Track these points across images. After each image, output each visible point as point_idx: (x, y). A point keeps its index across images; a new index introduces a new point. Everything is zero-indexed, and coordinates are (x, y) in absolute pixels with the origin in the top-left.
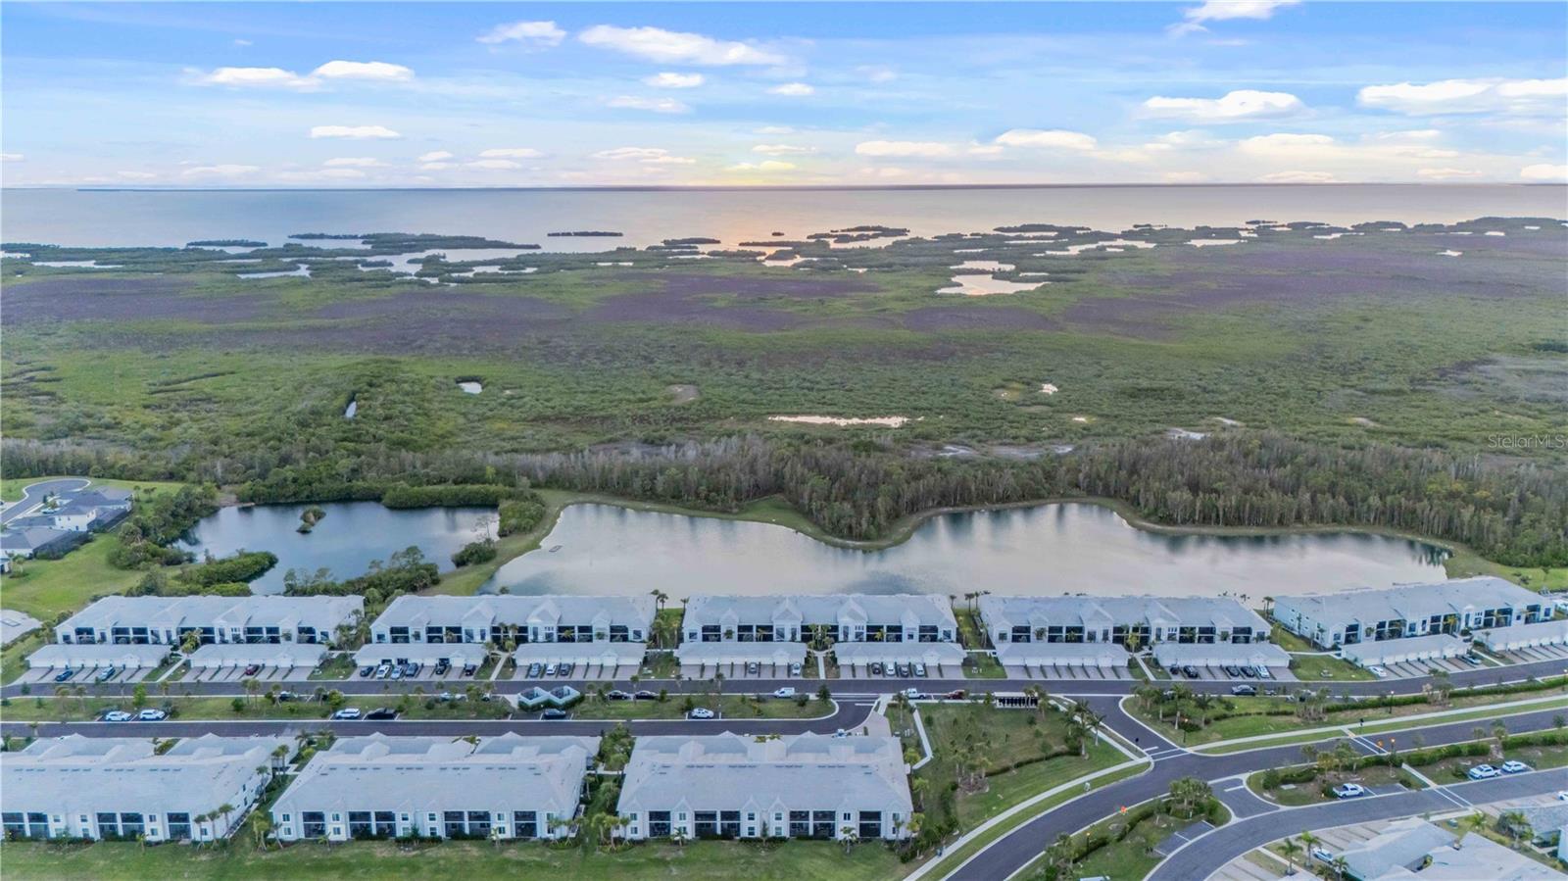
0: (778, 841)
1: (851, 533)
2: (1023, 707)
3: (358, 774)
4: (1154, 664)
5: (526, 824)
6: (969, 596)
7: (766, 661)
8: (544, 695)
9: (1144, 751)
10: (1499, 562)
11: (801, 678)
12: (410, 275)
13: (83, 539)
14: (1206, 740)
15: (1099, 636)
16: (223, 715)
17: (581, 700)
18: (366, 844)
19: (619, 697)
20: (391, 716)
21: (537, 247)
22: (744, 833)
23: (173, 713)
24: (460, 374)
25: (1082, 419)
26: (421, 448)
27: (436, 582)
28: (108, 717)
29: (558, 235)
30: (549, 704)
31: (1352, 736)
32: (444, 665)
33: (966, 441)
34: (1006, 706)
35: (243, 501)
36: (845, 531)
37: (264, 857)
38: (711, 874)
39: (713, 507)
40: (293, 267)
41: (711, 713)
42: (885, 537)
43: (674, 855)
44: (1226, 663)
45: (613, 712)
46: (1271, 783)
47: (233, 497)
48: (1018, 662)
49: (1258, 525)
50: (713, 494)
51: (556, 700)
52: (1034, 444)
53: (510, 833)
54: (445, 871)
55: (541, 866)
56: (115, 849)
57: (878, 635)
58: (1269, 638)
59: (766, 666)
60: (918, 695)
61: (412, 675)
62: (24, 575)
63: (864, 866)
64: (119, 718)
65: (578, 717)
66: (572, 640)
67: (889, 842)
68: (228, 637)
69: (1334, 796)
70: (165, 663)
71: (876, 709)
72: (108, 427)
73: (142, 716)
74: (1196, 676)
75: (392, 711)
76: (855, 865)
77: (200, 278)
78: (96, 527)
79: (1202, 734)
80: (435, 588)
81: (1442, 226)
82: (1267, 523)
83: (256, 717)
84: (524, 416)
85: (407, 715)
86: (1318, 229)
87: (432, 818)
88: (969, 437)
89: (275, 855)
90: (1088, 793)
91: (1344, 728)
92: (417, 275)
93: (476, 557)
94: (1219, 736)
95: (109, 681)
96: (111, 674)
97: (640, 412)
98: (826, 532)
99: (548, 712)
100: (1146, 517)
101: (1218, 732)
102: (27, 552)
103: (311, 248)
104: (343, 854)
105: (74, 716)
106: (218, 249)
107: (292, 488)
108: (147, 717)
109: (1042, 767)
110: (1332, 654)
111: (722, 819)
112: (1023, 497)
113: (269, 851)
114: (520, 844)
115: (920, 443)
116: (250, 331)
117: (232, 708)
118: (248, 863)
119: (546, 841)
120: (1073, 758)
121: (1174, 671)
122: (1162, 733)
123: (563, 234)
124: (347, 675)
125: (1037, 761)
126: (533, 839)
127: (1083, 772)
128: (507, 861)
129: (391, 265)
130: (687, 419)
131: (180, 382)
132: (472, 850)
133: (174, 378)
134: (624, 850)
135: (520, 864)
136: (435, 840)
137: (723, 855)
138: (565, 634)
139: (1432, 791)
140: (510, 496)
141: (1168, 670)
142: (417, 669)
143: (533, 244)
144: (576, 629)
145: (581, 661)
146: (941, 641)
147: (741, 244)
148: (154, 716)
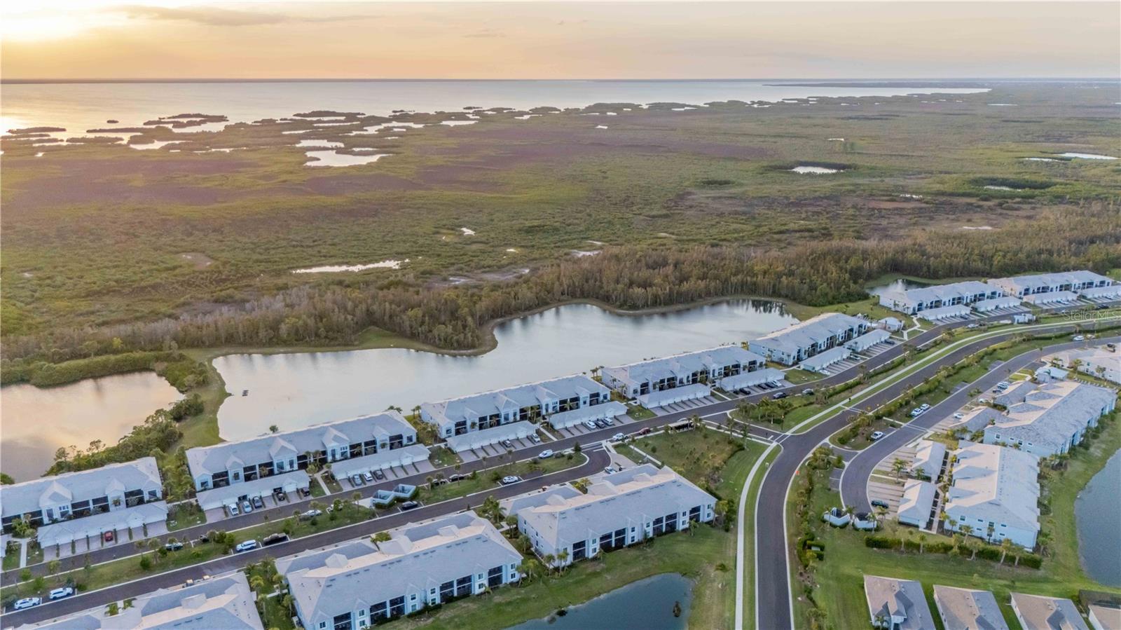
0: (651, 540)
1: (461, 346)
2: (685, 430)
3: (354, 578)
4: (722, 391)
5: (495, 577)
6: (594, 371)
7: (512, 437)
8: (389, 494)
9: (769, 439)
10: (810, 305)
11: (542, 443)
14: (791, 426)
15: (685, 381)
16: (129, 576)
17: (420, 490)
19: (438, 484)
20: (284, 539)
22: (629, 541)
23: (78, 587)
25: (512, 250)
28: (17, 606)
30: (399, 499)
31: (847, 408)
32: (278, 491)
33: (458, 273)
34: (677, 431)
36: (455, 345)
38: (630, 571)
39: (337, 343)
41: (518, 477)
43: (599, 568)
44: (757, 383)
46: (843, 441)
48: (655, 405)
49: (681, 303)
50: (330, 333)
51: (402, 495)
52: (504, 269)
53: (486, 586)
54: (465, 624)
55: (525, 600)
57: (567, 406)
58: (766, 365)
59: (514, 441)
60: (624, 437)
61: (261, 506)
63: (708, 540)
64: (31, 603)
65: (427, 503)
66: (362, 454)
67: (708, 523)
68: (57, 515)
69: (873, 440)
71: (609, 450)
73: (52, 597)
74: (749, 393)
75: (284, 535)
76: (704, 541)
79: (787, 424)
81: (578, 109)
82: (685, 301)
83: (164, 570)
84: (75, 293)
85: (293, 535)
86: (512, 114)
87: (433, 591)
88: (457, 270)
90: (770, 469)
91: (840, 405)
93: (193, 411)
94: (795, 423)
97: (180, 279)
98: (440, 348)
100: (621, 307)
101: (793, 421)
108: (57, 595)
109: (735, 460)
110: (795, 367)
111: (616, 535)
114: (499, 591)
115: (431, 278)
117: (141, 567)
119: (512, 584)
120: (743, 452)
121: (736, 392)
122: (767, 428)
124: (205, 519)
125: (730, 458)
126: (505, 585)
127: (755, 458)
128: (500, 605)
130: (228, 280)
134: (564, 574)
135: (509, 603)
136: (438, 607)
137: (627, 558)
138: (357, 451)
139: (905, 427)
140: (159, 359)
141: (733, 393)
142: (261, 501)
144: (363, 444)
145: (385, 466)
146: (606, 401)
148: (65, 593)
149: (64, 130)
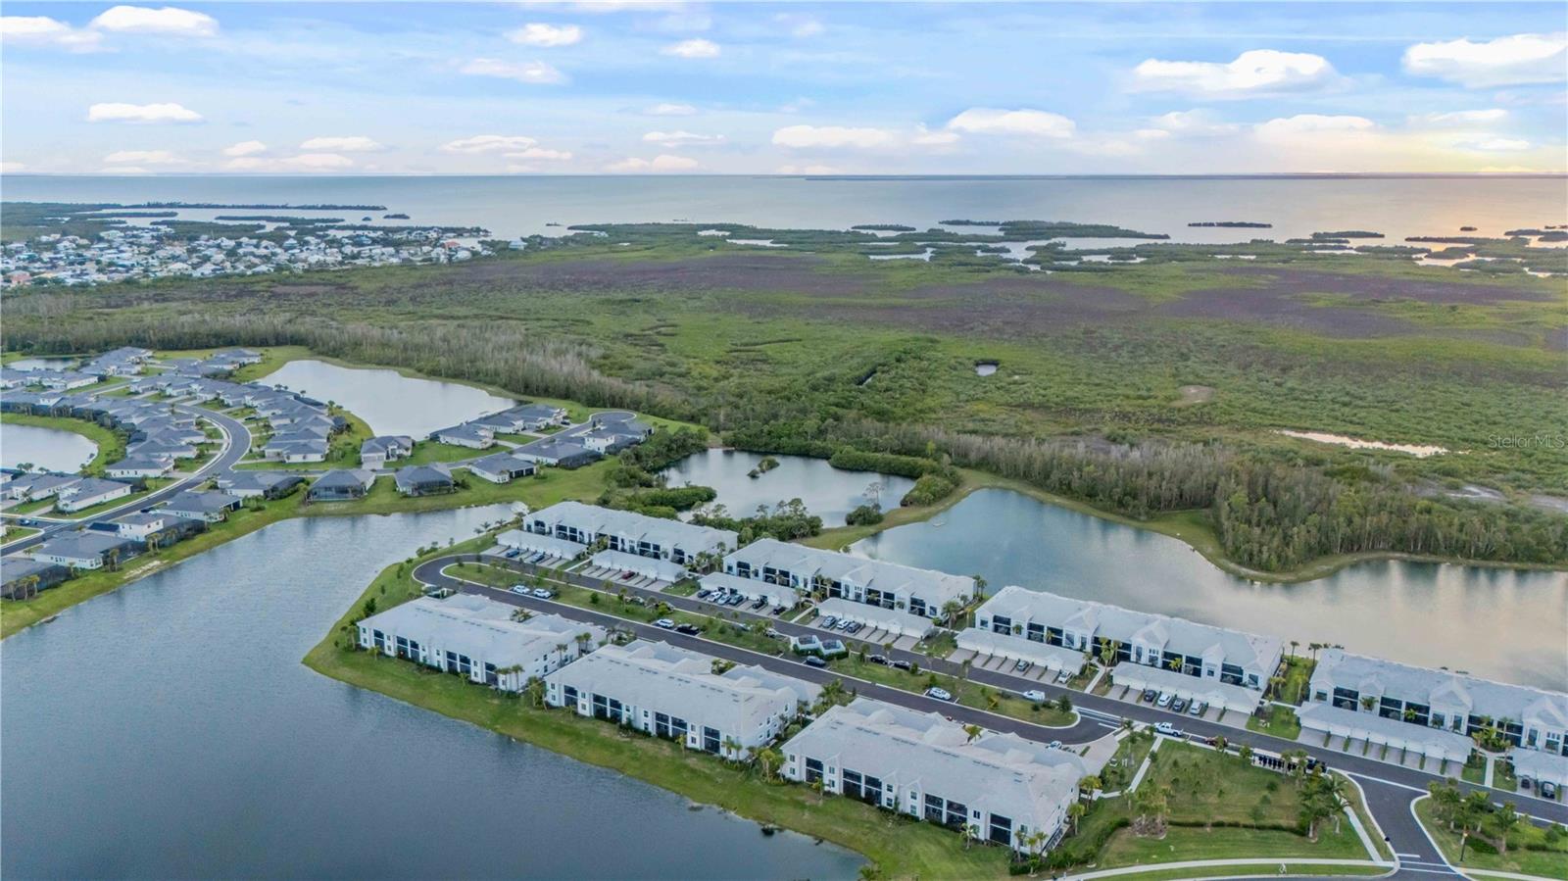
0: (910, 818)
1: (1251, 561)
4: (1506, 769)
5: (712, 740)
6: (1315, 647)
7: (1040, 662)
8: (818, 643)
9: (1396, 855)
11: (1065, 687)
12: (1018, 261)
13: (596, 457)
14: (1497, 867)
15: (1449, 723)
16: (580, 603)
17: (845, 655)
18: (599, 723)
19: (881, 662)
20: (694, 633)
21: (1166, 237)
22: (884, 803)
23: (555, 595)
24: (983, 357)
26: (895, 419)
27: (815, 534)
28: (515, 588)
29: (1199, 225)
30: (816, 652)
32: (762, 602)
33: (1498, 484)
34: (1267, 767)
35: (727, 445)
36: (1246, 557)
37: (531, 712)
38: (835, 828)
39: (1122, 510)
40: (922, 250)
41: (947, 695)
42: (1289, 571)
43: (814, 802)
45: (865, 673)
47: (721, 442)
48: (1323, 727)
50: (1127, 498)
51: (824, 650)
53: (699, 745)
54: (638, 760)
55: (708, 778)
56: (451, 681)
57: (1173, 663)
59: (1038, 667)
60: (1172, 731)
61: (734, 605)
62: (544, 478)
63: (971, 865)
64: (519, 590)
65: (834, 670)
66: (877, 603)
67: (1012, 852)
68: (626, 547)
70: (578, 558)
71: (1115, 734)
72: (681, 375)
73: (535, 593)
74: (1552, 797)
75: (694, 628)
76: (964, 861)
77: (838, 258)
78: (611, 450)
79: (1495, 858)
80: (812, 540)
83: (606, 612)
84: (1010, 400)
85: (705, 635)
87: (646, 715)
89: (538, 713)
90: (1280, 876)
92: (1025, 261)
94: (1518, 868)
95: (537, 564)
96: (541, 558)
97: (1129, 409)
98: (1226, 556)
99: (810, 657)
101: (1519, 863)
102: (553, 461)
103: (949, 234)
104: (580, 726)
105: (499, 584)
106: (870, 232)
107: (765, 439)
108: (539, 594)
109: (1248, 835)
111: (867, 783)
112: (1513, 557)
113: (538, 709)
114: (705, 756)
115: (1434, 479)
116: (840, 305)
117: (590, 599)
118: (519, 714)
119: (723, 759)
120: (1294, 837)
121: (1525, 784)
122: (1440, 844)
123: (1205, 225)
124: (689, 595)
125: (1245, 826)
126: (716, 755)
127: (1293, 854)
128: (686, 767)
129: (1008, 251)
130: (1173, 421)
131: (757, 344)
132: (666, 749)
133: (754, 340)
134: (777, 785)
135: (693, 771)
136: (646, 734)
137: (854, 815)
138: (873, 598)
140: (933, 471)
141: (1519, 781)
142: (740, 600)
143: (1162, 234)
144: (882, 594)
145: (871, 624)
146: (1245, 685)
147: (1408, 240)
148: (542, 595)
149: (1382, 236)
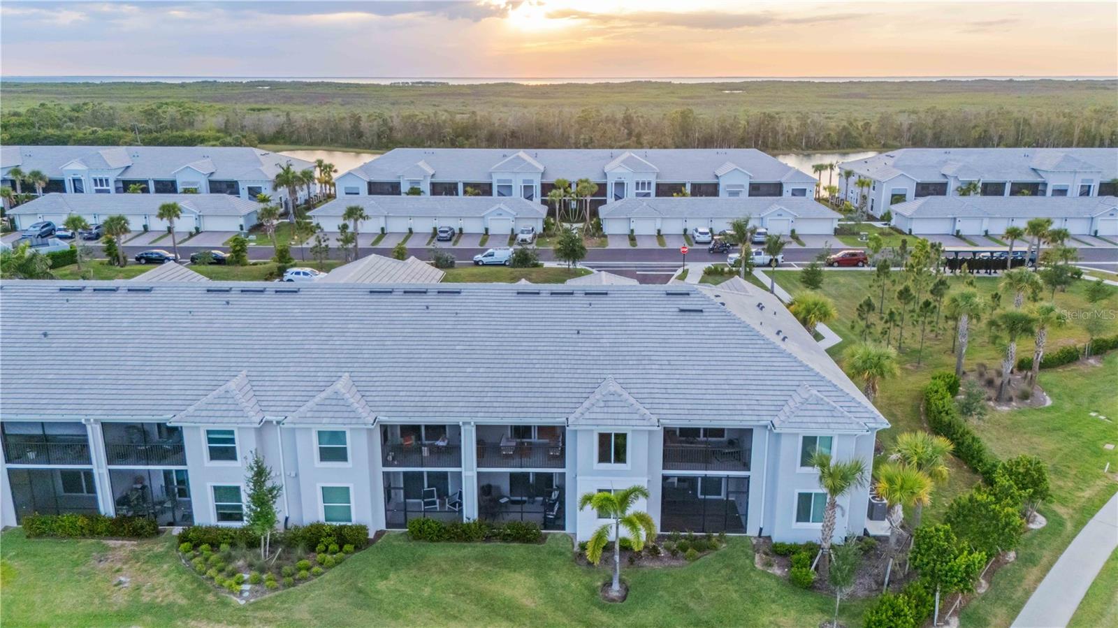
7: (473, 227)
59: (472, 235)
67: (783, 553)
71: (681, 278)
